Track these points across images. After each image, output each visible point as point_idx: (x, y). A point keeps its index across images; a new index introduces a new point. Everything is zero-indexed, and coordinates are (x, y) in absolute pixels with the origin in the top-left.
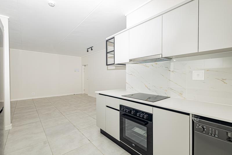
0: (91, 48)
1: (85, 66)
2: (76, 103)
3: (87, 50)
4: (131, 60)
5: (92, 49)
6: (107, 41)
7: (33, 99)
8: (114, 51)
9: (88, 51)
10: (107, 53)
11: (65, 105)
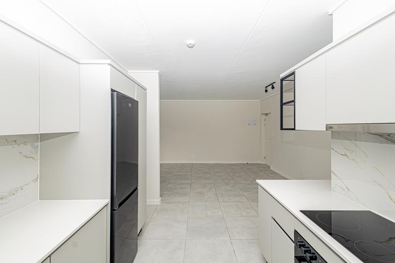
0: (271, 86)
1: (267, 114)
2: (243, 182)
3: (264, 89)
4: (331, 128)
5: (273, 88)
6: (282, 80)
7: (193, 164)
8: (294, 101)
9: (266, 91)
10: (282, 104)
11: (227, 182)
